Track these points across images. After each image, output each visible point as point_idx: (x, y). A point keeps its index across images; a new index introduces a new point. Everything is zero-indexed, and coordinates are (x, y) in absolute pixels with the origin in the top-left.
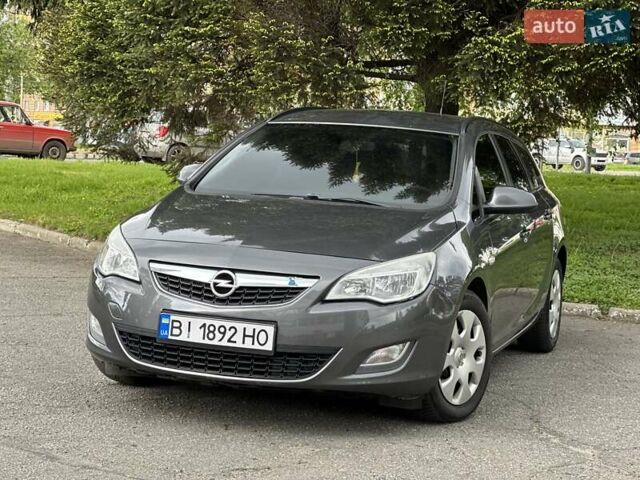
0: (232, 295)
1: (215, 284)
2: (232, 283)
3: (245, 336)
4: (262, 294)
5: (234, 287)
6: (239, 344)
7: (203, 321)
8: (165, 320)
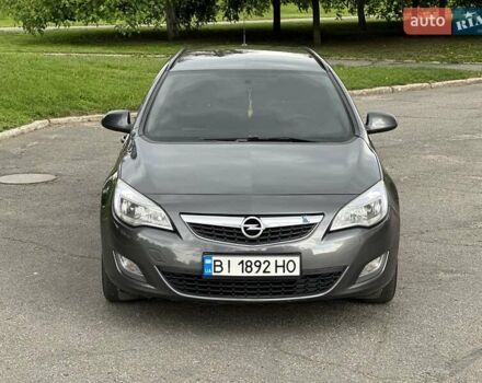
0: (261, 236)
1: (245, 228)
2: (260, 226)
3: (277, 266)
4: (283, 233)
5: (262, 229)
6: (273, 274)
7: (240, 259)
8: (208, 262)
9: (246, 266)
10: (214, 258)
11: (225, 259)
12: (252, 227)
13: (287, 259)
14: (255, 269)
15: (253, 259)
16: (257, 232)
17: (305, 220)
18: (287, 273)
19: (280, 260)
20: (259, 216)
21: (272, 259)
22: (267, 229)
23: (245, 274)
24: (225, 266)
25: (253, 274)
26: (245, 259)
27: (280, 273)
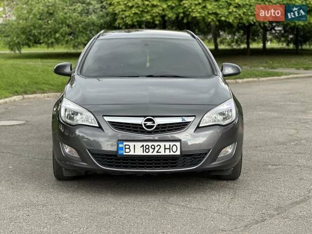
0: (155, 129)
2: (154, 123)
3: (165, 149)
4: (169, 127)
5: (156, 125)
6: (163, 153)
7: (141, 144)
9: (145, 148)
10: (125, 143)
12: (149, 123)
13: (172, 144)
14: (151, 150)
15: (150, 144)
18: (172, 153)
19: (167, 144)
20: (153, 116)
21: (162, 144)
22: (159, 125)
23: (145, 154)
24: (132, 148)
25: (150, 153)
26: (145, 144)
27: (167, 153)
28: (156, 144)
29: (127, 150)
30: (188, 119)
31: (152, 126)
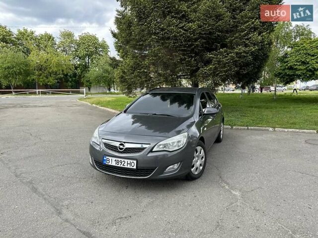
0: (124, 150)
1: (119, 147)
2: (124, 146)
3: (128, 164)
4: (132, 150)
5: (124, 148)
7: (115, 159)
8: (105, 158)
9: (117, 162)
10: (107, 157)
11: (110, 158)
12: (121, 147)
13: (132, 161)
14: (120, 164)
15: (120, 160)
16: (123, 149)
17: (142, 146)
18: (131, 167)
19: (129, 161)
20: (125, 143)
21: (126, 161)
22: (126, 148)
23: (117, 165)
24: (110, 161)
25: (119, 166)
26: (117, 159)
27: (129, 166)
28: (123, 160)
29: (108, 162)
30: (144, 146)
31: (122, 149)
